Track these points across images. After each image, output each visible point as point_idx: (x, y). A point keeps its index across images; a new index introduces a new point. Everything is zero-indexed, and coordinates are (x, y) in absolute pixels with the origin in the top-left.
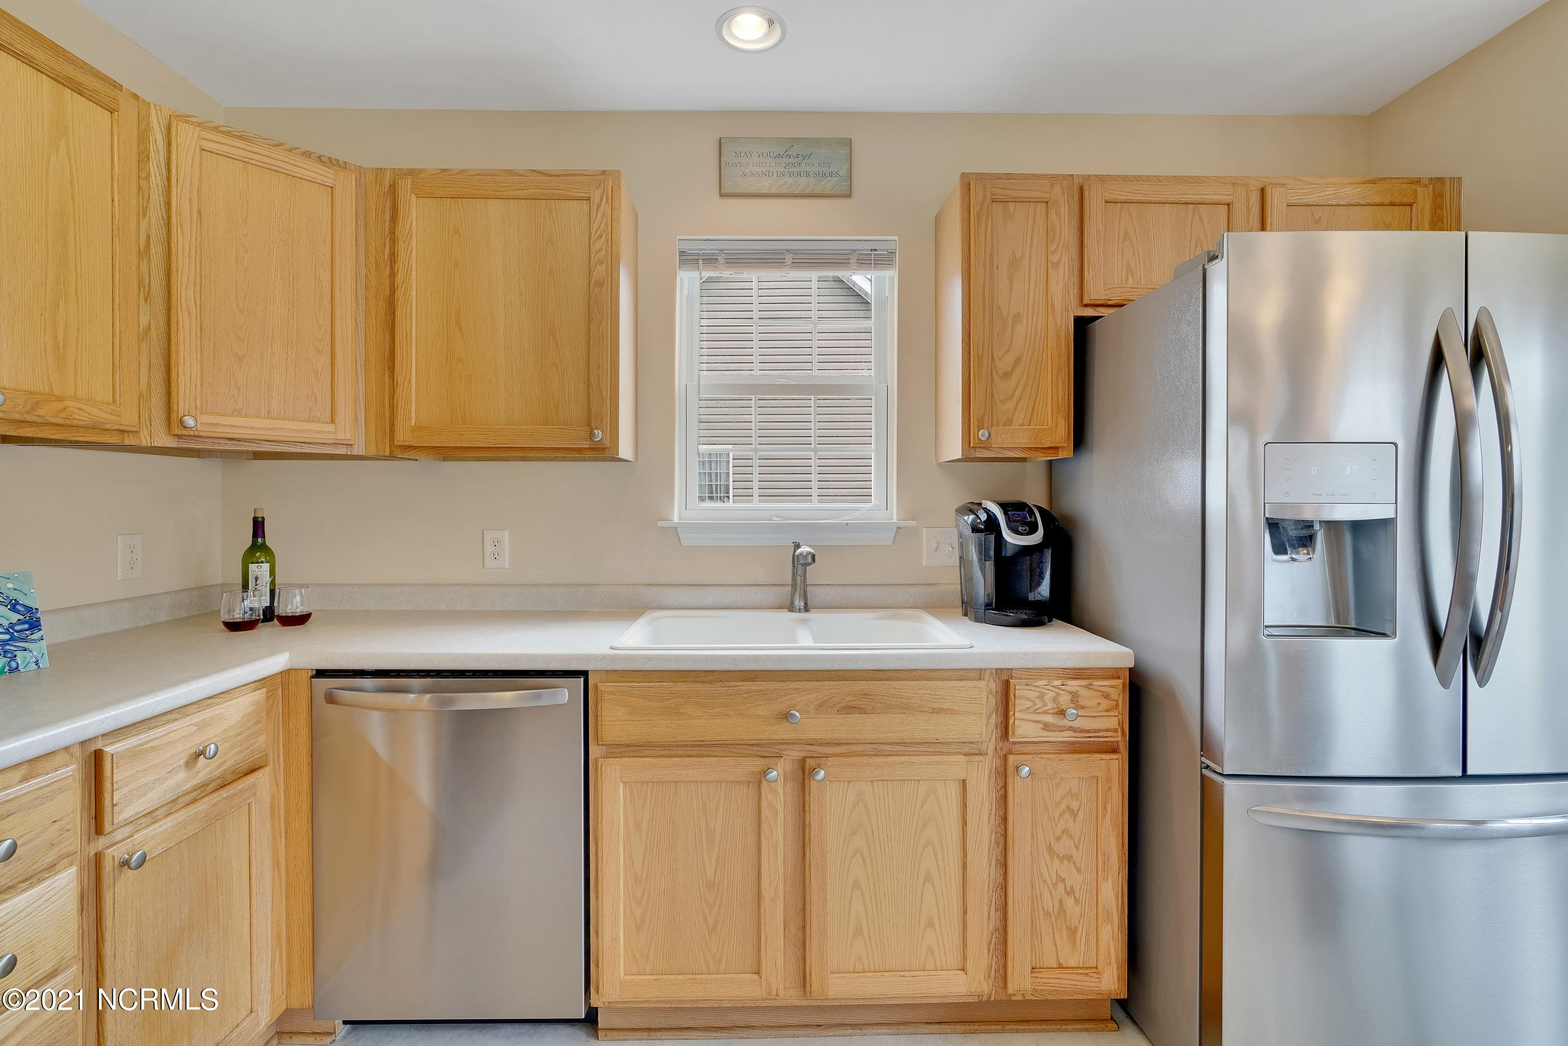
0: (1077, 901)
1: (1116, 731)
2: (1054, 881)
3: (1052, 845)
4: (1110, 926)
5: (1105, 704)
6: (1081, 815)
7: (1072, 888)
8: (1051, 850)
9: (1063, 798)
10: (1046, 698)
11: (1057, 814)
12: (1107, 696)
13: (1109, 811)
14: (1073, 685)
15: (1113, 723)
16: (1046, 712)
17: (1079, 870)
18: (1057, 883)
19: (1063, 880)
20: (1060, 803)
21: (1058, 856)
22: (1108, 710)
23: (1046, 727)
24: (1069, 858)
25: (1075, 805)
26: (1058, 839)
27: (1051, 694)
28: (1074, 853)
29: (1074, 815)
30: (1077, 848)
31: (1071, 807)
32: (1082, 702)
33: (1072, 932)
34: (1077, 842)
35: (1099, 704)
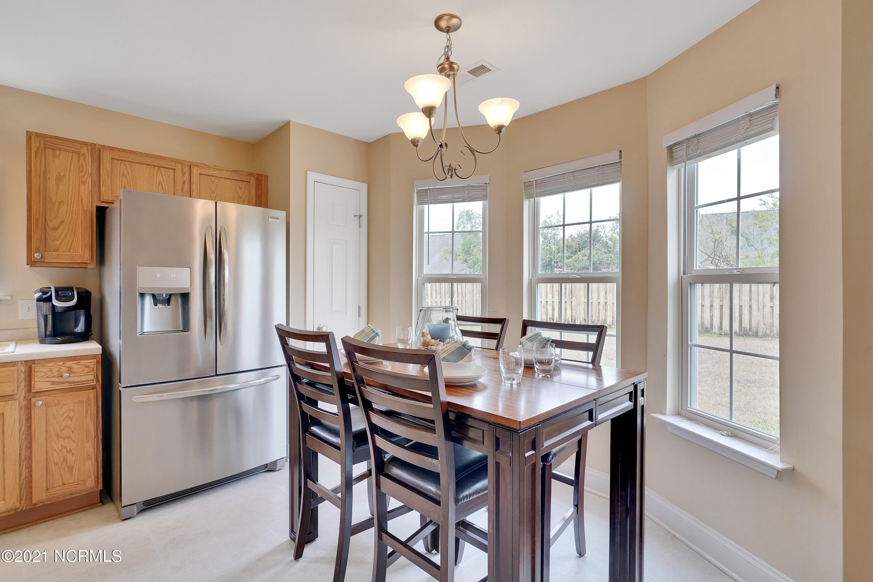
0: (73, 455)
1: (93, 380)
2: (60, 448)
3: (59, 434)
4: (90, 461)
5: (86, 370)
6: (75, 418)
7: (70, 450)
8: (58, 436)
9: (65, 412)
10: (53, 371)
11: (61, 420)
12: (87, 367)
13: (89, 414)
14: (69, 364)
15: (91, 377)
16: (53, 377)
17: (74, 441)
18: (62, 449)
19: (65, 447)
20: (63, 414)
21: (62, 438)
22: (88, 372)
23: (53, 383)
24: (69, 437)
25: (71, 414)
26: (62, 430)
27: (57, 369)
28: (71, 434)
29: (71, 419)
30: (73, 432)
31: (69, 415)
32: (74, 370)
33: (71, 468)
34: (73, 430)
35: (83, 370)
